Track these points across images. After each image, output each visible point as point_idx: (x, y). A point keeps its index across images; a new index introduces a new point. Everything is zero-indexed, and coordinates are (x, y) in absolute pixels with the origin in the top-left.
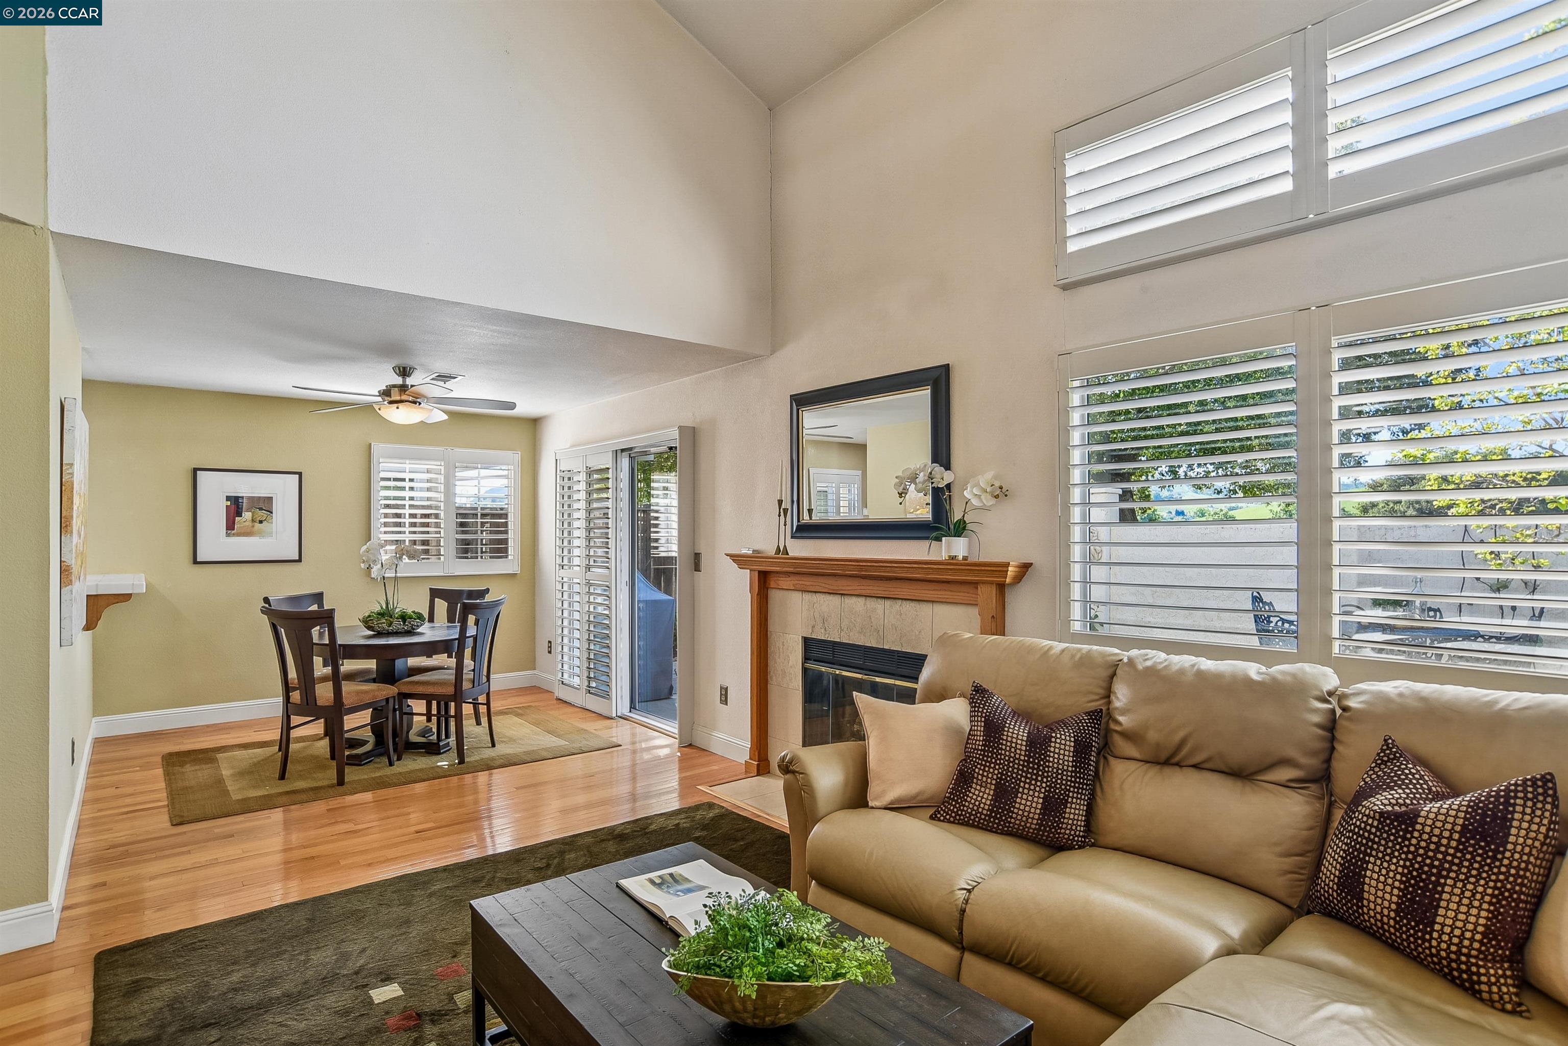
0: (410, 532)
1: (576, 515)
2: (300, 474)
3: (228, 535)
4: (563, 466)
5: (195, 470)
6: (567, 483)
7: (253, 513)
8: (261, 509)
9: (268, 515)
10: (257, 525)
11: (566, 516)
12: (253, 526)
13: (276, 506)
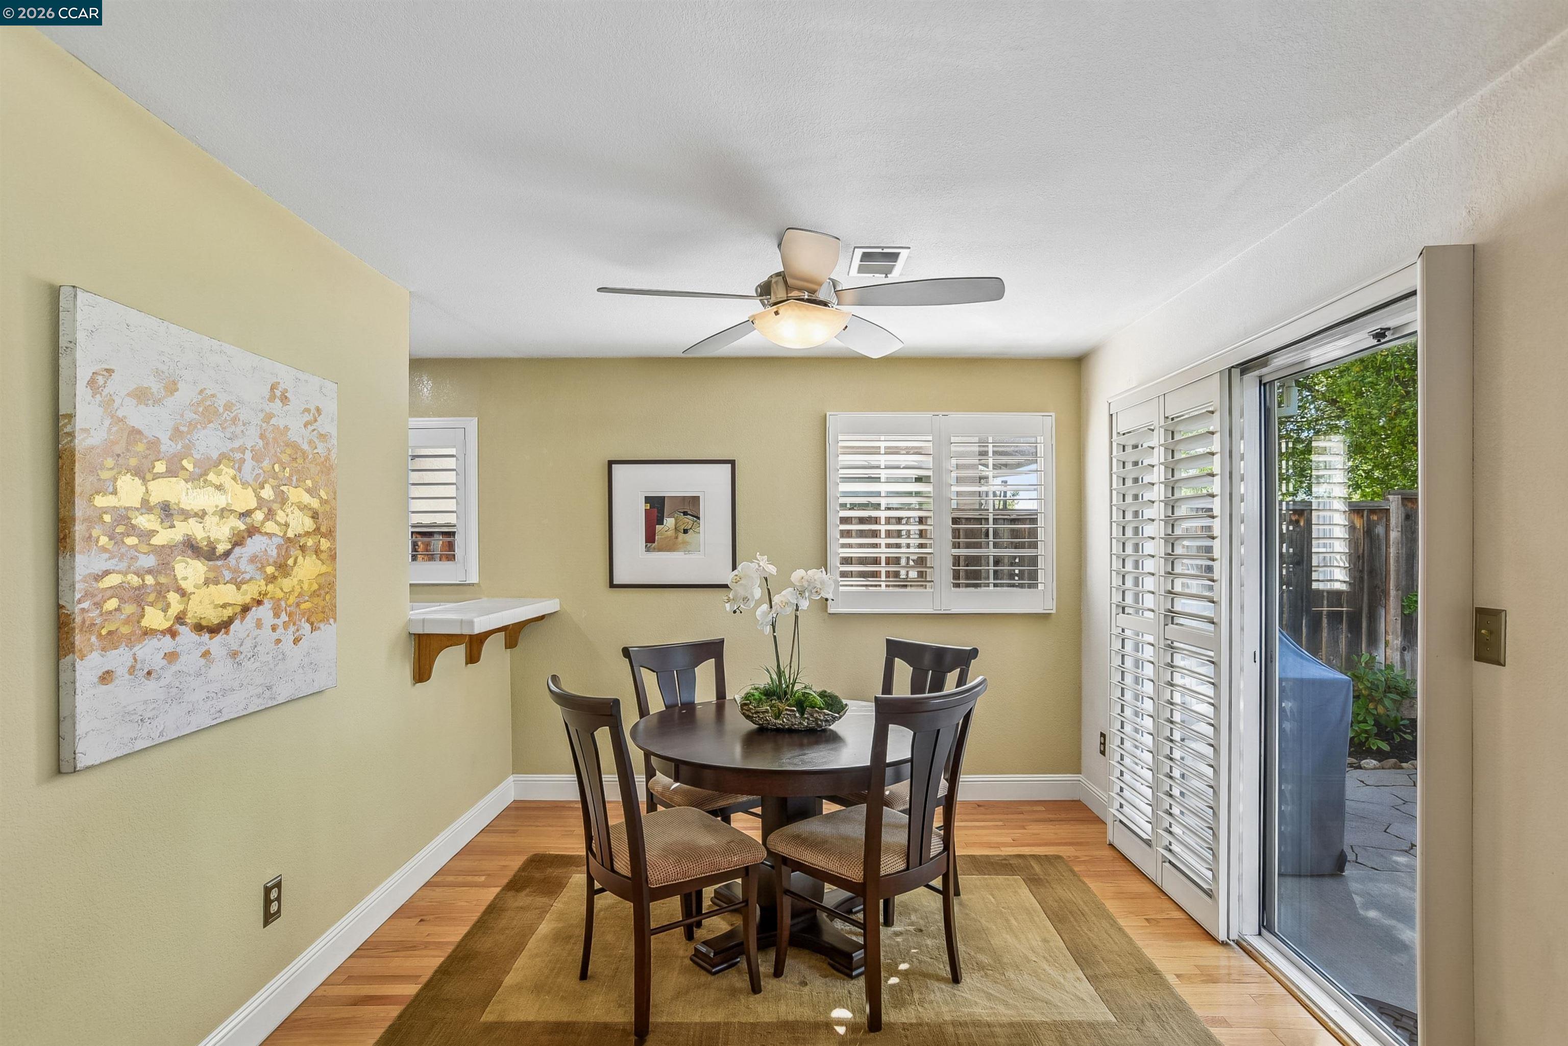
0: (888, 546)
1: (1149, 513)
2: (732, 463)
3: (648, 549)
4: (1122, 425)
5: (611, 463)
6: (1131, 456)
7: (676, 520)
8: (685, 513)
9: (694, 522)
10: (681, 536)
11: (1129, 516)
12: (677, 538)
13: (705, 509)
